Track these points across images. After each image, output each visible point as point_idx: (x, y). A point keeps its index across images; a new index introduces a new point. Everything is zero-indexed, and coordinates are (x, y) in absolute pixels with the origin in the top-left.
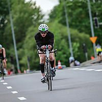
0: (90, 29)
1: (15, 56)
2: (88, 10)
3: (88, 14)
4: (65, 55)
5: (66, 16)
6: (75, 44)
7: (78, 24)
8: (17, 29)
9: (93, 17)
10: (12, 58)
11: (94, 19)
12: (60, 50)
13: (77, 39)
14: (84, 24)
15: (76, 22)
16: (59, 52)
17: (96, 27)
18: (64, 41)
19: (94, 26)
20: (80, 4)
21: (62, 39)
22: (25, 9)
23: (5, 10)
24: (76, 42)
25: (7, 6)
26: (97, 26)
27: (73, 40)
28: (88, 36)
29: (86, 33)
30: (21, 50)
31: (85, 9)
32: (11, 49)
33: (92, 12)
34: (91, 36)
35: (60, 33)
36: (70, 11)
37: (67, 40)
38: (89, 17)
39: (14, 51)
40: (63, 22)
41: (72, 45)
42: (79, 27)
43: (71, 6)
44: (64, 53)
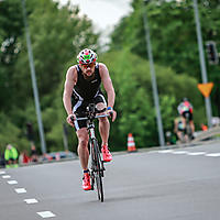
0: (199, 67)
1: (36, 122)
2: (195, 25)
3: (194, 34)
4: (145, 123)
5: (148, 37)
6: (166, 98)
7: (172, 54)
8: (42, 65)
9: (204, 39)
10: (29, 127)
11: (208, 44)
12: (134, 112)
13: (171, 89)
14: (184, 55)
15: (168, 52)
16: (132, 116)
17: (211, 63)
18: (142, 91)
19: (207, 60)
20: (177, 12)
21: (138, 87)
22: (58, 21)
23: (17, 24)
24: (170, 94)
25: (19, 16)
26: (213, 59)
27: (161, 91)
28: (194, 81)
29: (190, 75)
30: (50, 110)
31: (187, 23)
32: (29, 109)
33: (203, 30)
34: (201, 82)
35: (133, 75)
36: (155, 26)
37: (150, 90)
38: (196, 40)
39: (34, 113)
40: (141, 49)
41: (160, 100)
42: (175, 62)
43: (158, 15)
44: (143, 118)
